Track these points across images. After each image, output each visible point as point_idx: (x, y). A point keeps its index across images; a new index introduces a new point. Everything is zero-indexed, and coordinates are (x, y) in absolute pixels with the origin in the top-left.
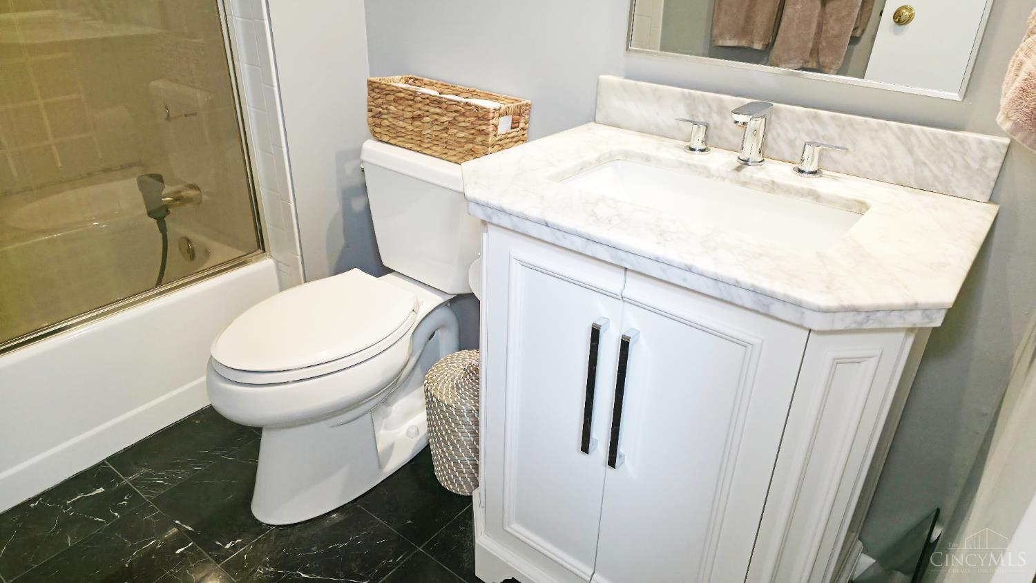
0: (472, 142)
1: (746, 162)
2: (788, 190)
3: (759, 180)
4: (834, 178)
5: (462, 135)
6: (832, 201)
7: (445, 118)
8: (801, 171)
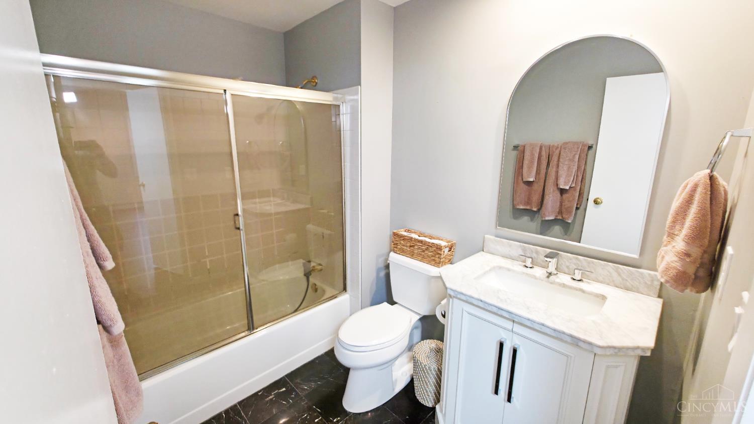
0: (435, 256)
1: (550, 274)
2: (571, 288)
3: (558, 283)
4: (588, 283)
5: (430, 254)
6: (590, 294)
7: (423, 247)
8: (574, 279)
